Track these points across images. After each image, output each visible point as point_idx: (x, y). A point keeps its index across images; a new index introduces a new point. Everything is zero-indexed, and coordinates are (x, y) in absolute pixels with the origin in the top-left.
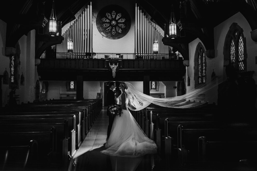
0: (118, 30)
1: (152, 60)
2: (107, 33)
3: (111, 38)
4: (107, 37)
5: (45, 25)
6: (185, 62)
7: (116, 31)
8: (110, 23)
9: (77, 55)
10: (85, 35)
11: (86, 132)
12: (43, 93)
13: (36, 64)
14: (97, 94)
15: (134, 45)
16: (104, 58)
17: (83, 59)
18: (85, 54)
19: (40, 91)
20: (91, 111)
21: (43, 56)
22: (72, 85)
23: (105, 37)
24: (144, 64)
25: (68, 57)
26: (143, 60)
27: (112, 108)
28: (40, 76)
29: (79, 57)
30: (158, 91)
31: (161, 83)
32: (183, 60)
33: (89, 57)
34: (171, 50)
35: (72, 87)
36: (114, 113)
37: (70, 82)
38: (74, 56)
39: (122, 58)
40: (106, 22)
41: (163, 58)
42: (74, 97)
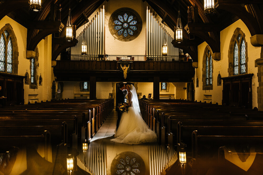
0: (130, 32)
1: (162, 61)
2: (119, 35)
3: (123, 40)
4: (119, 39)
5: (61, 30)
6: (194, 64)
7: (128, 33)
8: (122, 25)
9: (90, 57)
10: (97, 37)
11: (99, 126)
12: (58, 92)
13: (53, 65)
14: (109, 94)
15: (145, 47)
16: (116, 60)
17: (96, 61)
18: (98, 56)
19: (56, 91)
20: (103, 109)
21: (59, 58)
22: (85, 85)
23: (117, 39)
24: (154, 66)
25: (82, 59)
26: (154, 62)
27: (121, 105)
28: (56, 77)
29: (92, 59)
30: (168, 92)
31: (171, 84)
32: (193, 62)
33: (102, 59)
34: (181, 51)
35: (86, 87)
36: (122, 110)
37: (84, 83)
38: (87, 58)
39: (133, 60)
40: (118, 25)
41: (173, 60)
42: (88, 97)
